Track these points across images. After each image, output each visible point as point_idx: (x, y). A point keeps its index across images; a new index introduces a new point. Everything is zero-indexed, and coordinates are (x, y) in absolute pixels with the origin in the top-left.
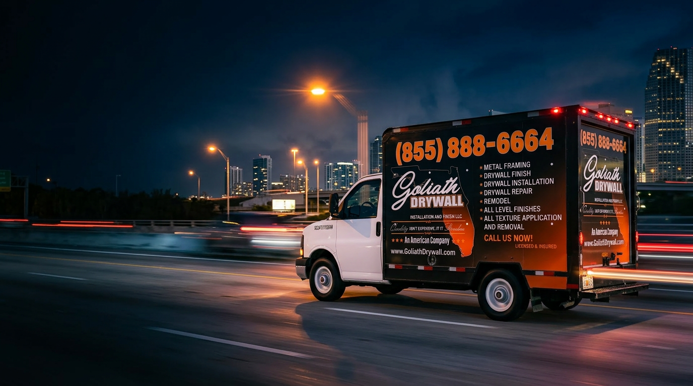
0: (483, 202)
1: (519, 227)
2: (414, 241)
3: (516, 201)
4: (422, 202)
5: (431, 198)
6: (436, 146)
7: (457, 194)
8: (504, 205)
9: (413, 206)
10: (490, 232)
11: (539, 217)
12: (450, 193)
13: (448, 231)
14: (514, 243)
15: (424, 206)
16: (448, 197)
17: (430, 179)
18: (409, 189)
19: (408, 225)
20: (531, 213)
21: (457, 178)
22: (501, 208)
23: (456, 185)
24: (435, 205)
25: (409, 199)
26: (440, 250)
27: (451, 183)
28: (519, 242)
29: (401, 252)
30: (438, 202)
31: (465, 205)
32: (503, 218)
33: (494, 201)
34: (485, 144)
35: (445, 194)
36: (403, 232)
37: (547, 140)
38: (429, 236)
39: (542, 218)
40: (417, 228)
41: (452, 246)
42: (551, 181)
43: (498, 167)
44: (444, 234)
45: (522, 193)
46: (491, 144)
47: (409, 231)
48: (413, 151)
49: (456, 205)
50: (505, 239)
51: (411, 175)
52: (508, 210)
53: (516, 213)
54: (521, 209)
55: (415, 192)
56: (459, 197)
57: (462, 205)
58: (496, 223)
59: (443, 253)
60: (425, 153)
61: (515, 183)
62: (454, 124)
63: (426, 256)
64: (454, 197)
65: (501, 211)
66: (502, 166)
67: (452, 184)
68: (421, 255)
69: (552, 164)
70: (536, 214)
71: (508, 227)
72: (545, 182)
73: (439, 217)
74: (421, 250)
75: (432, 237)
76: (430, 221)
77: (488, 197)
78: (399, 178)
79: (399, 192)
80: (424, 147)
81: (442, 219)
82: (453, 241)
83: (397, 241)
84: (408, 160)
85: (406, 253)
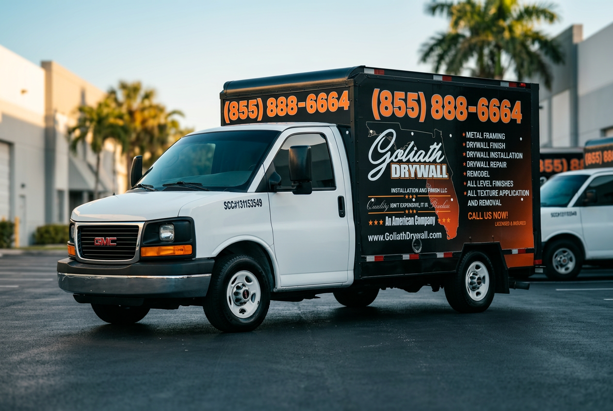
0: (467, 174)
1: (498, 203)
2: (398, 221)
3: (496, 174)
4: (405, 171)
5: (414, 166)
6: (419, 101)
7: (441, 163)
8: (484, 179)
9: (394, 175)
10: (473, 209)
11: (513, 192)
12: (434, 162)
13: (434, 209)
14: (494, 220)
15: (407, 176)
16: (433, 167)
17: (412, 143)
18: (389, 153)
19: (389, 201)
20: (506, 188)
21: (440, 144)
22: (482, 182)
23: (440, 152)
24: (419, 176)
25: (389, 167)
26: (426, 232)
27: (435, 149)
28: (498, 220)
29: (381, 238)
30: (423, 172)
31: (449, 176)
32: (484, 193)
33: (476, 174)
34: (467, 108)
35: (429, 162)
36: (383, 210)
37: (517, 114)
38: (413, 215)
39: (515, 193)
40: (400, 205)
41: (438, 227)
42: (521, 156)
43: (479, 136)
44: (429, 212)
45: (498, 166)
46: (472, 109)
47: (390, 209)
48: (393, 103)
49: (441, 176)
50: (486, 217)
51: (391, 134)
52: (488, 185)
53: (495, 188)
54: (498, 183)
55: (396, 157)
56: (444, 167)
57: (446, 176)
58: (478, 198)
59: (428, 236)
60: (407, 108)
61: (493, 155)
62: (435, 78)
63: (411, 240)
64: (438, 167)
65: (482, 185)
66: (482, 135)
67: (436, 151)
68: (405, 241)
69: (521, 139)
70: (510, 189)
71: (488, 203)
72: (516, 157)
73: (422, 190)
74: (405, 233)
75: (416, 216)
76: (415, 196)
77: (471, 169)
78: (376, 137)
79: (377, 155)
80: (405, 100)
81: (427, 194)
82: (439, 220)
83: (376, 222)
84: (387, 114)
85: (387, 238)
